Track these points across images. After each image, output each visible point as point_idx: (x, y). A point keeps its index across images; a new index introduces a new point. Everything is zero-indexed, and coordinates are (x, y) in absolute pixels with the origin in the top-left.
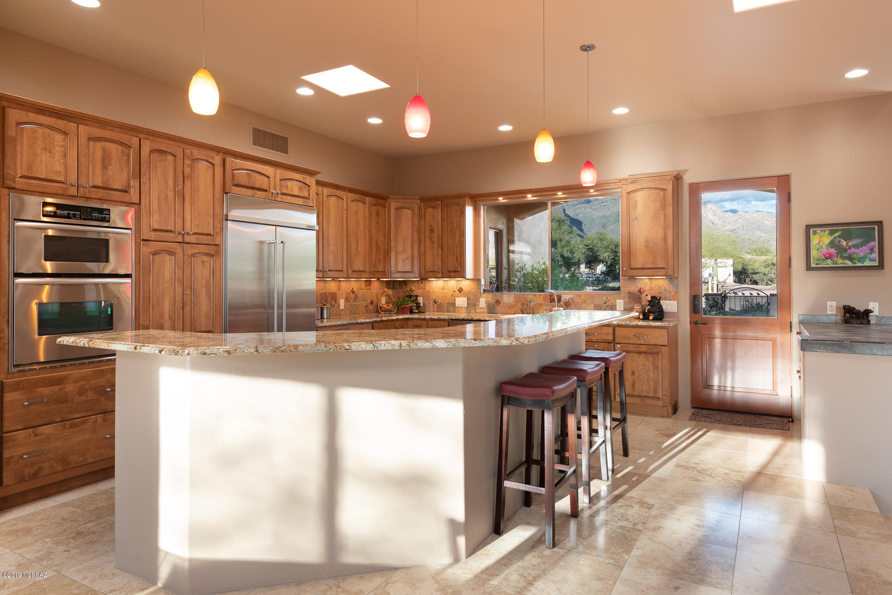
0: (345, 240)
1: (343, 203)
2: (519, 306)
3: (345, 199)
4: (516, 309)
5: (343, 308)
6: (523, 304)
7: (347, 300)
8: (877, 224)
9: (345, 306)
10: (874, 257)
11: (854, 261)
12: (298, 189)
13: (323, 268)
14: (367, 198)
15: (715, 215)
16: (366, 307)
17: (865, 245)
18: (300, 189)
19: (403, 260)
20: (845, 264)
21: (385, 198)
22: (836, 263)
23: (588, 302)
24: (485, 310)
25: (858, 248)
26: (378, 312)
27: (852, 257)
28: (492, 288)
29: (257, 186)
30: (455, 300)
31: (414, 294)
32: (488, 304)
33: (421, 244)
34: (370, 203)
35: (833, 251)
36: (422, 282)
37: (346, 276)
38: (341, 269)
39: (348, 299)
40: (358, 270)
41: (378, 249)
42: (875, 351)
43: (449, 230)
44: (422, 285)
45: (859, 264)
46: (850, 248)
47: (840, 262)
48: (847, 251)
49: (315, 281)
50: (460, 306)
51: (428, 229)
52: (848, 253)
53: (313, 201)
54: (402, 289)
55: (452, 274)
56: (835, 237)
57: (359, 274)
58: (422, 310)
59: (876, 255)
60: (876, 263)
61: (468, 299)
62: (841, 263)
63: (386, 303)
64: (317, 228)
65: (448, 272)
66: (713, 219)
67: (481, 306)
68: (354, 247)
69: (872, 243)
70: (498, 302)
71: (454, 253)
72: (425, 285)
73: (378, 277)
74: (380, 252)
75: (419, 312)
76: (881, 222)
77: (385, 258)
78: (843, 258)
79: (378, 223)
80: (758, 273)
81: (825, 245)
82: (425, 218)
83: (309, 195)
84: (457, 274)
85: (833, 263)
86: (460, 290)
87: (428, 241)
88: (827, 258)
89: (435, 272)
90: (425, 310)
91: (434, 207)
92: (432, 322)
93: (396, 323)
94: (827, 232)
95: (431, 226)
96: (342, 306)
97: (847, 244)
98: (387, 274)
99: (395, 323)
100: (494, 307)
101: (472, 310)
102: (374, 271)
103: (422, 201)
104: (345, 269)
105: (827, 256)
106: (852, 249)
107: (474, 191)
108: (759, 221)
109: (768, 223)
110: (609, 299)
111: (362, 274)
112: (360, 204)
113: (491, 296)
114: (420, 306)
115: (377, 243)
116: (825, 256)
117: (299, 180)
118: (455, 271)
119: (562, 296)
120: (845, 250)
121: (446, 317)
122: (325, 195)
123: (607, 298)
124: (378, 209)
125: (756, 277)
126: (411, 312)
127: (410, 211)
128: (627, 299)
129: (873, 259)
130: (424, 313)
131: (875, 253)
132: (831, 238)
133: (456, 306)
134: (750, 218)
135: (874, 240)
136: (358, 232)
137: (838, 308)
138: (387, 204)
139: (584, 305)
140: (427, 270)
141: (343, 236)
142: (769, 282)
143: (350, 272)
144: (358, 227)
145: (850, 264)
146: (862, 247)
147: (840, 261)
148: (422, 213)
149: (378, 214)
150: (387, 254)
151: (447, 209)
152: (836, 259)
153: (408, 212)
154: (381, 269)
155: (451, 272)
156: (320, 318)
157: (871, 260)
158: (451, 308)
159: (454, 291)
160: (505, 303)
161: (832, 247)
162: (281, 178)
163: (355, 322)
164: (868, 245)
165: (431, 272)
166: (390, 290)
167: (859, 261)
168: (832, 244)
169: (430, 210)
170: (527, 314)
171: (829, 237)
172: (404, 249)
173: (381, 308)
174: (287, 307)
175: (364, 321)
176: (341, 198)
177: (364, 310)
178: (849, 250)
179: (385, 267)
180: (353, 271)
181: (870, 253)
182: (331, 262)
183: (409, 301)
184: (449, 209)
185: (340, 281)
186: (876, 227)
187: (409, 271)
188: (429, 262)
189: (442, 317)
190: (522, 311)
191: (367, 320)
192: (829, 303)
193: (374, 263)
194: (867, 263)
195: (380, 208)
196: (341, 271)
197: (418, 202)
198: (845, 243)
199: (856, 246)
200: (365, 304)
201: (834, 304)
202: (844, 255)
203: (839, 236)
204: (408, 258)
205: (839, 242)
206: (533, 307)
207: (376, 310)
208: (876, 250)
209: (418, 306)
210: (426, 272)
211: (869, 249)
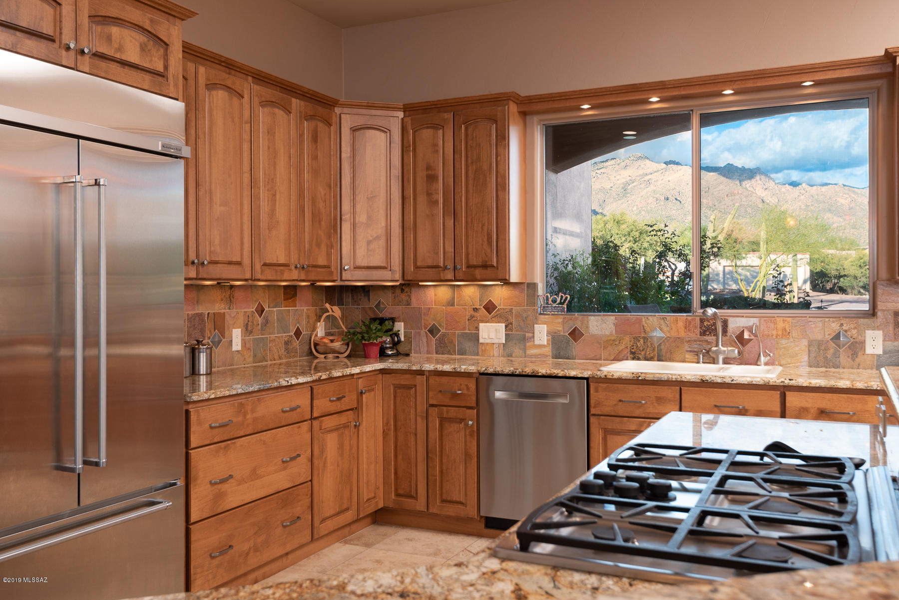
0: (246, 193)
1: (241, 105)
2: (627, 340)
3: (246, 97)
4: (621, 348)
5: (239, 348)
6: (636, 339)
7: (247, 329)
9: (244, 343)
12: (138, 49)
13: (197, 256)
14: (294, 100)
15: (766, 189)
16: (287, 343)
18: (143, 49)
19: (369, 243)
21: (329, 103)
23: (794, 334)
24: (548, 350)
26: (311, 353)
28: (561, 303)
29: (23, 23)
30: (477, 328)
31: (385, 314)
32: (553, 338)
33: (406, 206)
34: (300, 112)
36: (402, 291)
37: (248, 276)
38: (239, 260)
39: (250, 328)
40: (275, 262)
41: (316, 217)
43: (471, 175)
44: (404, 297)
49: (183, 288)
50: (489, 341)
51: (422, 174)
53: (176, 85)
54: (358, 305)
55: (478, 273)
57: (276, 271)
58: (401, 348)
61: (506, 327)
63: (328, 334)
64: (186, 152)
65: (468, 267)
66: (762, 195)
67: (537, 342)
68: (264, 208)
70: (575, 334)
71: (483, 225)
72: (409, 296)
73: (313, 278)
74: (320, 221)
75: (398, 354)
77: (329, 237)
79: (315, 158)
80: (845, 276)
82: (414, 149)
83: (166, 67)
84: (489, 272)
86: (490, 307)
87: (422, 199)
89: (437, 267)
90: (410, 350)
91: (436, 127)
92: (437, 379)
93: (360, 381)
95: (428, 168)
96: (237, 345)
98: (335, 273)
99: (357, 382)
100: (568, 343)
101: (517, 351)
102: (308, 266)
103: (407, 113)
104: (246, 261)
107: (526, 90)
108: (830, 198)
109: (843, 201)
110: (845, 327)
111: (282, 273)
112: (279, 113)
113: (560, 320)
114: (399, 341)
115: (314, 201)
117: (141, 24)
118: (485, 266)
119: (731, 320)
121: (473, 369)
122: (202, 80)
123: (842, 325)
124: (316, 126)
125: (843, 282)
126: (382, 355)
127: (383, 134)
128: (891, 328)
130: (407, 355)
133: (481, 341)
134: (817, 195)
136: (275, 175)
138: (335, 120)
139: (783, 342)
140: (419, 264)
141: (242, 183)
142: (862, 291)
143: (258, 266)
144: (275, 163)
148: (409, 142)
149: (315, 138)
150: (335, 227)
151: (466, 129)
153: (379, 138)
154: (321, 261)
155: (475, 267)
156: (188, 374)
158: (468, 345)
159: (475, 310)
160: (593, 336)
162: (93, 13)
163: (276, 384)
165: (429, 267)
166: (336, 308)
169: (427, 133)
170: (646, 359)
172: (369, 217)
173: (316, 345)
174: (109, 342)
175: (294, 381)
176: (238, 93)
177: (282, 352)
179: (329, 255)
180: (265, 265)
182: (217, 241)
183: (379, 330)
184: (470, 131)
185: (232, 287)
187: (382, 265)
188: (424, 248)
189: (463, 368)
190: (632, 353)
191: (301, 380)
193: (307, 246)
195: (320, 125)
196: (239, 263)
197: (401, 114)
200: (285, 336)
204: (377, 238)
206: (660, 345)
207: (306, 348)
209: (396, 344)
210: (417, 267)
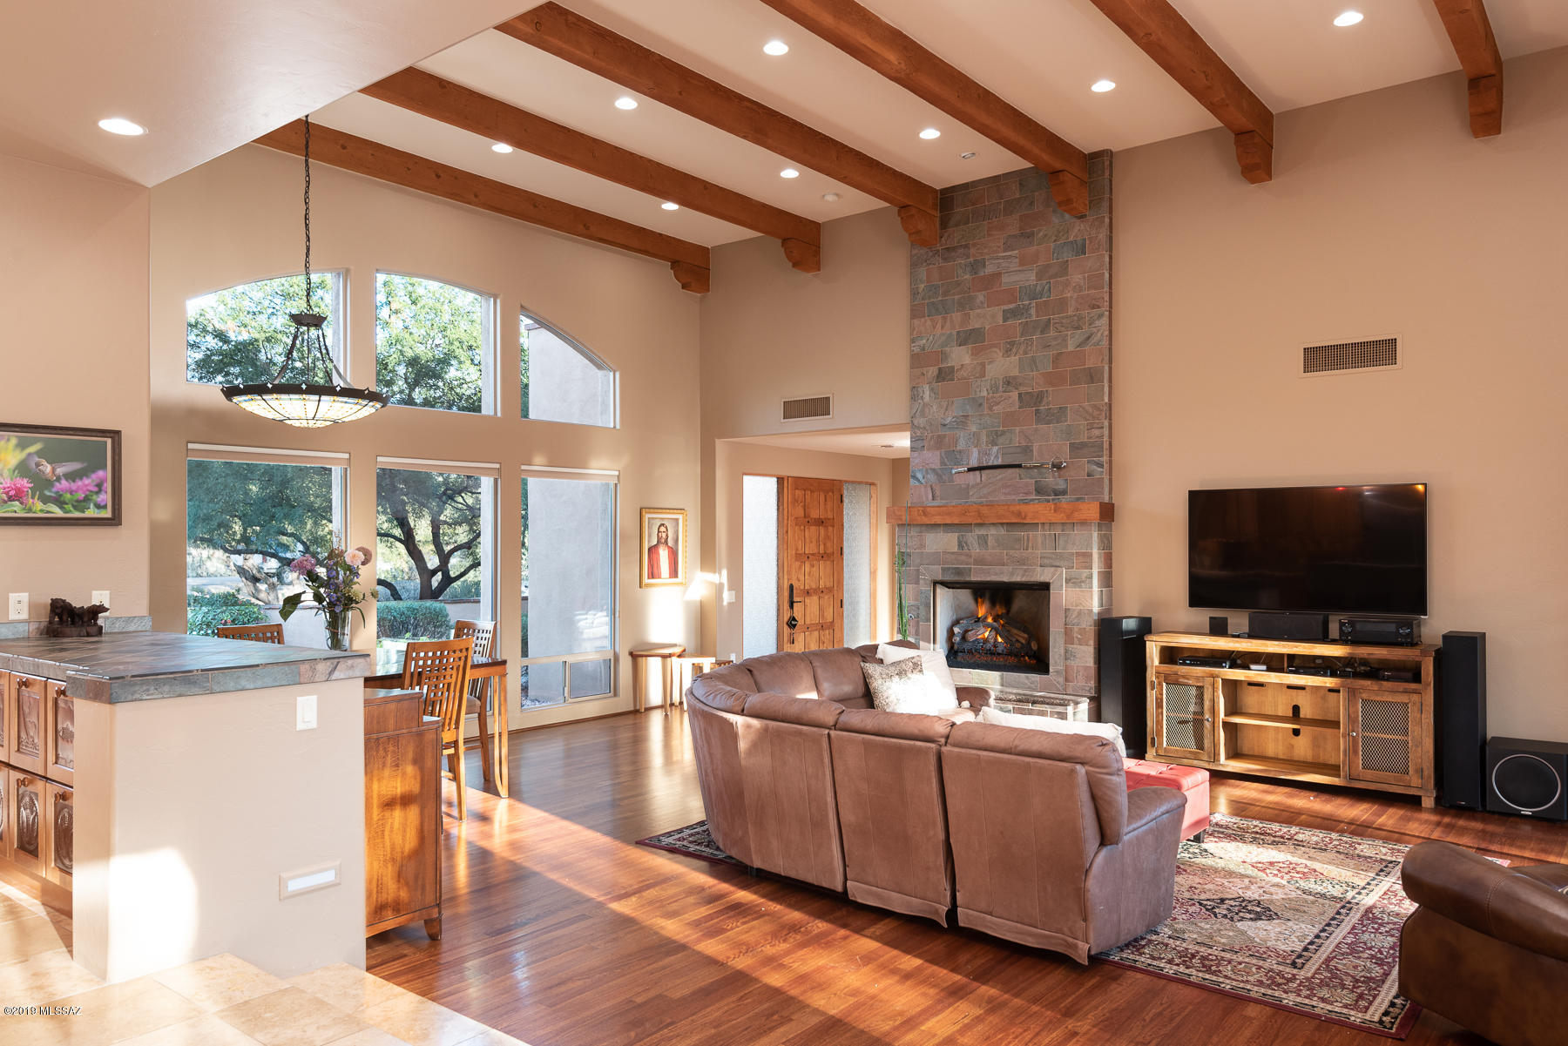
8: (112, 435)
10: (103, 500)
11: (66, 506)
17: (87, 476)
20: (48, 512)
22: (30, 510)
25: (74, 481)
27: (62, 499)
35: (25, 483)
42: (244, 683)
45: (77, 514)
46: (58, 479)
47: (39, 508)
48: (53, 486)
52: (54, 490)
56: (29, 454)
59: (106, 497)
60: (107, 514)
62: (41, 511)
69: (101, 473)
76: (118, 433)
78: (45, 500)
81: (9, 470)
85: (24, 509)
88: (11, 499)
94: (14, 441)
97: (54, 470)
105: (12, 493)
106: (64, 482)
116: (7, 493)
120: (49, 483)
129: (102, 504)
131: (106, 492)
132: (19, 456)
135: (105, 467)
137: (32, 607)
145: (58, 512)
146: (81, 479)
147: (39, 505)
152: (31, 500)
157: (98, 506)
161: (23, 476)
164: (93, 476)
167: (75, 507)
168: (22, 469)
171: (18, 451)
178: (57, 484)
181: (97, 493)
186: (109, 441)
192: (13, 597)
194: (92, 512)
198: (48, 468)
199: (71, 476)
201: (24, 597)
202: (48, 493)
203: (39, 453)
205: (38, 465)
208: (108, 486)
211: (94, 483)
